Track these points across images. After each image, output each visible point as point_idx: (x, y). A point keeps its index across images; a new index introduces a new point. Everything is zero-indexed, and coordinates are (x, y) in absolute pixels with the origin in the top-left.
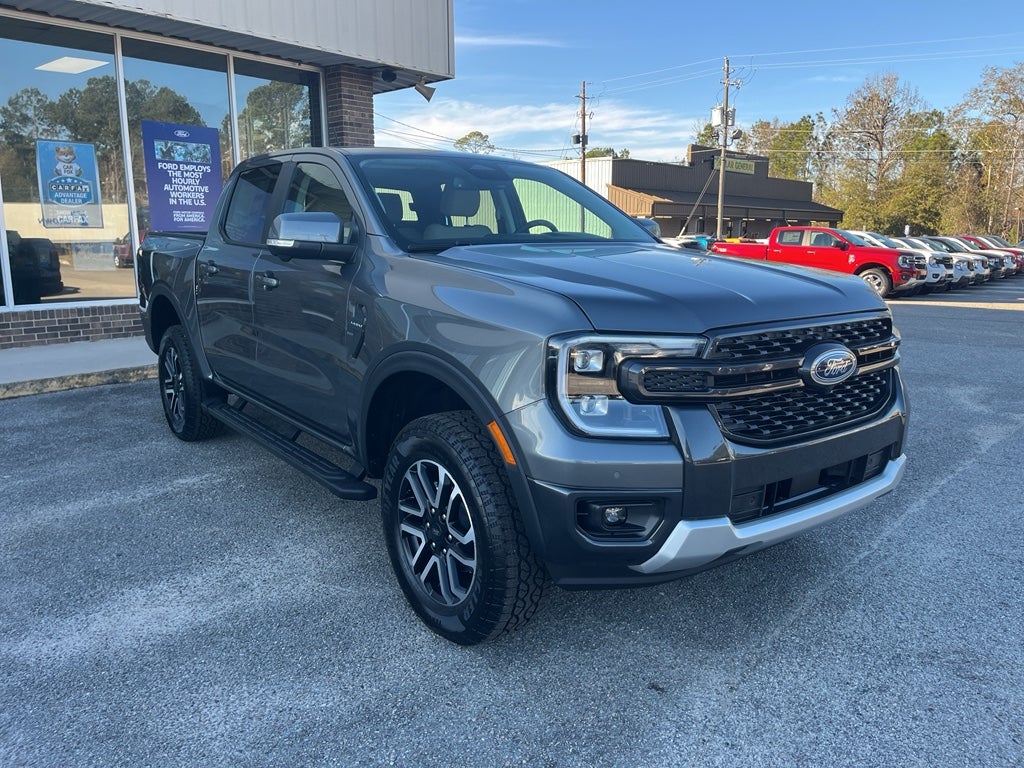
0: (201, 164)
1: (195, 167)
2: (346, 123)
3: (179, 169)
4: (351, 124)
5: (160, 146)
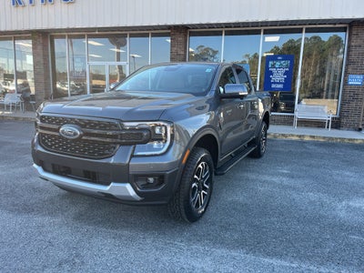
0: (285, 68)
1: (282, 69)
2: (352, 46)
3: (276, 70)
4: (355, 46)
5: (271, 63)
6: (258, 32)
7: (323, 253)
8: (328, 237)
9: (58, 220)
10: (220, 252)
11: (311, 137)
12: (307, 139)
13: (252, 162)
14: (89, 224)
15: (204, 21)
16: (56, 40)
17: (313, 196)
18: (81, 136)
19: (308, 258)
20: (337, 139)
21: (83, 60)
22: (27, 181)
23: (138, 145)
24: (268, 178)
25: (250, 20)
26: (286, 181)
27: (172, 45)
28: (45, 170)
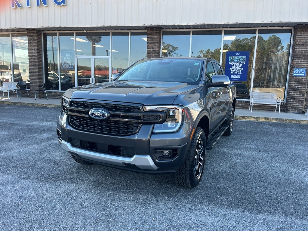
0: (242, 62)
1: (240, 63)
2: (297, 45)
3: (235, 64)
4: (299, 45)
5: (230, 58)
6: (220, 33)
7: (301, 210)
8: (302, 197)
9: (82, 187)
10: (221, 211)
11: (265, 118)
12: (262, 120)
13: (225, 139)
14: (109, 190)
15: (176, 23)
16: (47, 37)
17: (280, 166)
18: (108, 117)
19: (291, 214)
20: (286, 120)
21: (72, 54)
22: (44, 156)
23: (156, 125)
24: (240, 152)
25: (214, 23)
26: (255, 154)
27: (149, 43)
28: (73, 145)
